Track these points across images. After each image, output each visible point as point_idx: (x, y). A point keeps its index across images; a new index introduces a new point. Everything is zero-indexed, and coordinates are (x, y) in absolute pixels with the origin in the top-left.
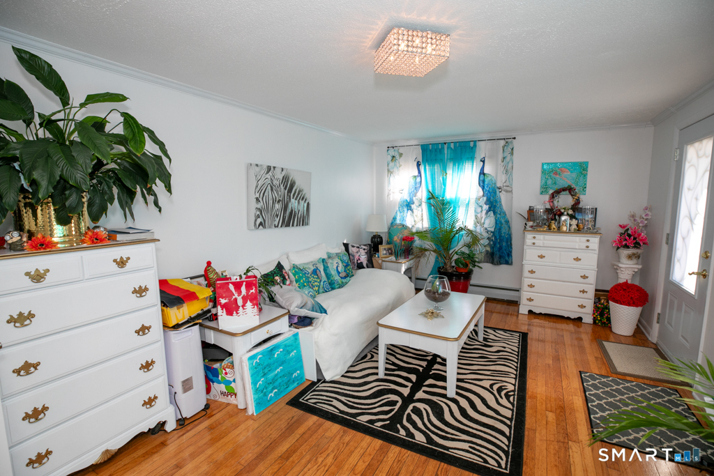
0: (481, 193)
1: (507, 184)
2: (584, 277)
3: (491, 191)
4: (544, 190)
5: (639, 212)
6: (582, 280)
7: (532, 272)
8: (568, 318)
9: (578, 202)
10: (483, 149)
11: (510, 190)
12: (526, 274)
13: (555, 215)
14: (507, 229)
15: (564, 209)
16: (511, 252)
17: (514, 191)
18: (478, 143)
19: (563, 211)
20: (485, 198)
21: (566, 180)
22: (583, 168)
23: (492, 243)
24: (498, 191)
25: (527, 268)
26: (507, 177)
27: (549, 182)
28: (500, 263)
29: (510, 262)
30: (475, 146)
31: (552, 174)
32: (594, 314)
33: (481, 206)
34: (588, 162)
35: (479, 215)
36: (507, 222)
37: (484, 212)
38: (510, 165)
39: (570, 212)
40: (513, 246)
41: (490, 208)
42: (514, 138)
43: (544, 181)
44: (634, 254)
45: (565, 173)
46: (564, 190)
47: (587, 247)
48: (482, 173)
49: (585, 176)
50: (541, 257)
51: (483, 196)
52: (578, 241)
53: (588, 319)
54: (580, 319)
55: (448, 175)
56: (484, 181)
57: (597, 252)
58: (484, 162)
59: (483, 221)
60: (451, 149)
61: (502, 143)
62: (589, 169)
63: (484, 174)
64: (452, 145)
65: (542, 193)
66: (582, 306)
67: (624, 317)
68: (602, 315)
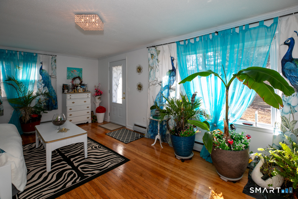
0: (41, 78)
1: (53, 74)
2: (88, 107)
3: (45, 77)
4: (68, 77)
5: (97, 85)
6: (87, 109)
7: (71, 109)
8: (84, 123)
9: (82, 82)
10: (41, 58)
11: (55, 77)
12: (68, 110)
13: (75, 87)
14: (54, 94)
15: (77, 84)
16: (57, 104)
17: (57, 78)
18: (38, 55)
19: (77, 85)
20: (43, 80)
21: (76, 74)
22: (80, 70)
23: (47, 101)
24: (50, 77)
25: (68, 108)
26: (53, 71)
27: (70, 75)
28: (51, 110)
29: (57, 108)
30: (36, 56)
31: (71, 72)
32: (91, 119)
33: (41, 84)
34: (82, 69)
35: (40, 88)
36: (54, 91)
37: (42, 87)
38: (54, 67)
39: (80, 85)
40: (58, 101)
41: (45, 85)
42: (56, 56)
43: (68, 74)
44: (99, 97)
45: (75, 72)
46: (77, 77)
47: (88, 97)
48: (41, 69)
49: (82, 73)
50: (73, 103)
51: (42, 80)
52: (85, 95)
53: (90, 122)
54: (88, 122)
55: (20, 68)
56: (42, 73)
57: (90, 98)
58: (42, 64)
59: (42, 91)
60: (22, 55)
61: (51, 57)
62: (83, 71)
63: (42, 69)
64: (22, 53)
65: (67, 79)
66: (88, 118)
67: (100, 117)
68: (94, 119)
